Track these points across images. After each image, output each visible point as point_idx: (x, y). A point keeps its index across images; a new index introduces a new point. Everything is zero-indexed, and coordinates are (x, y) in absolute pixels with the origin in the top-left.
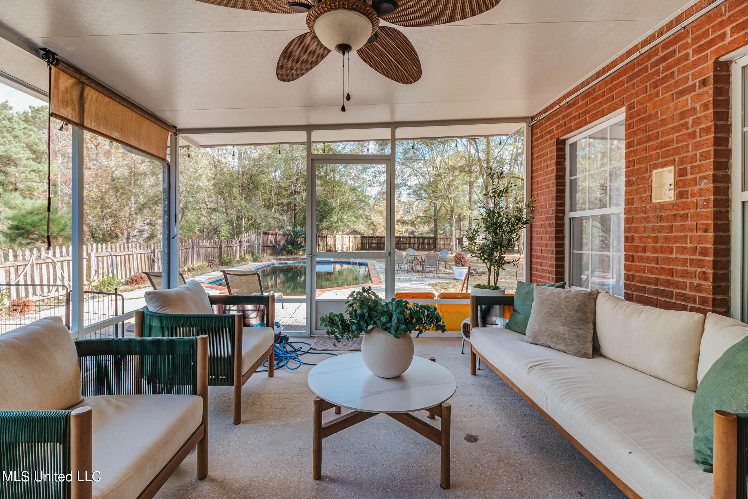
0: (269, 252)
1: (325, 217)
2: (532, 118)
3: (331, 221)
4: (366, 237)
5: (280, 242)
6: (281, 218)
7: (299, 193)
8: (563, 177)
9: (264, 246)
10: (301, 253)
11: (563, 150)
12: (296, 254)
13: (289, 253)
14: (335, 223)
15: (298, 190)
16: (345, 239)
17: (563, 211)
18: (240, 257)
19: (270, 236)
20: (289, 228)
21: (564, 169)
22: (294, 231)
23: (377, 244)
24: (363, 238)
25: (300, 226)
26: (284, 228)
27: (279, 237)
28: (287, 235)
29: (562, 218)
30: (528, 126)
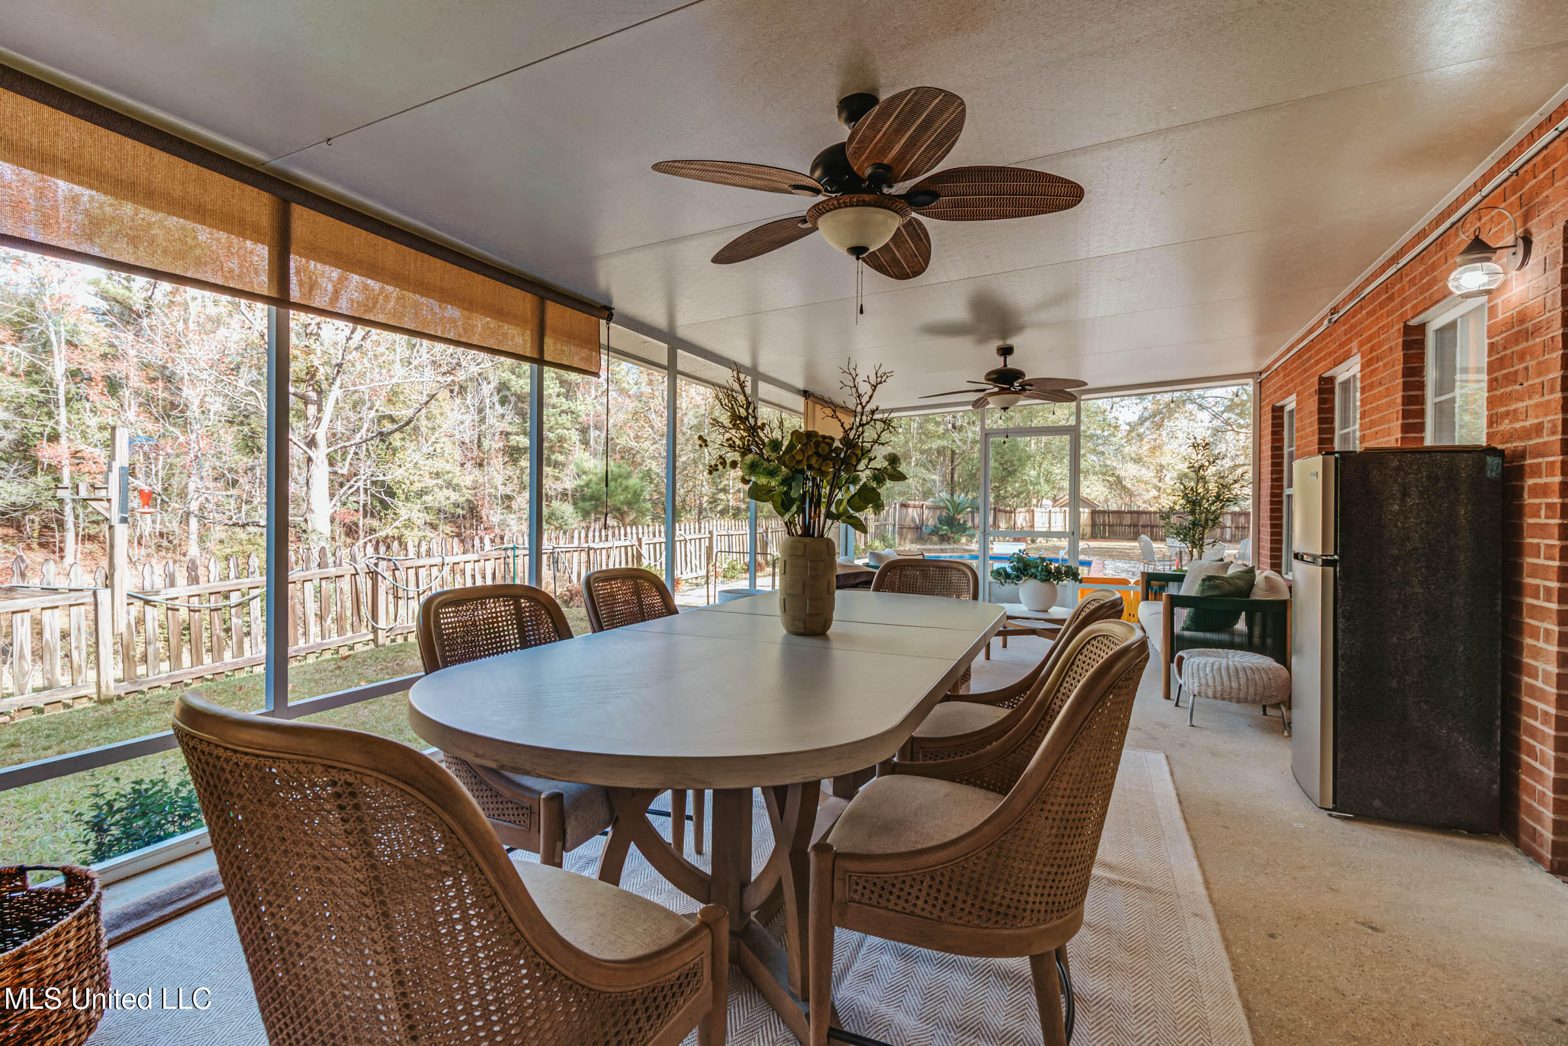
0: (909, 536)
1: (1011, 473)
2: (1261, 373)
3: (1023, 481)
4: (1104, 512)
5: (928, 520)
6: (928, 476)
7: (961, 429)
8: (1281, 448)
9: (901, 528)
10: (963, 540)
11: (1282, 418)
12: (957, 542)
13: (944, 539)
14: (1032, 483)
15: (958, 423)
16: (1053, 515)
17: (1281, 487)
18: (866, 543)
19: (910, 510)
20: (945, 495)
21: (1282, 440)
22: (952, 502)
23: (1130, 526)
24: (1094, 513)
25: (962, 490)
26: (933, 495)
27: (926, 511)
28: (940, 508)
29: (1280, 495)
30: (1255, 382)
